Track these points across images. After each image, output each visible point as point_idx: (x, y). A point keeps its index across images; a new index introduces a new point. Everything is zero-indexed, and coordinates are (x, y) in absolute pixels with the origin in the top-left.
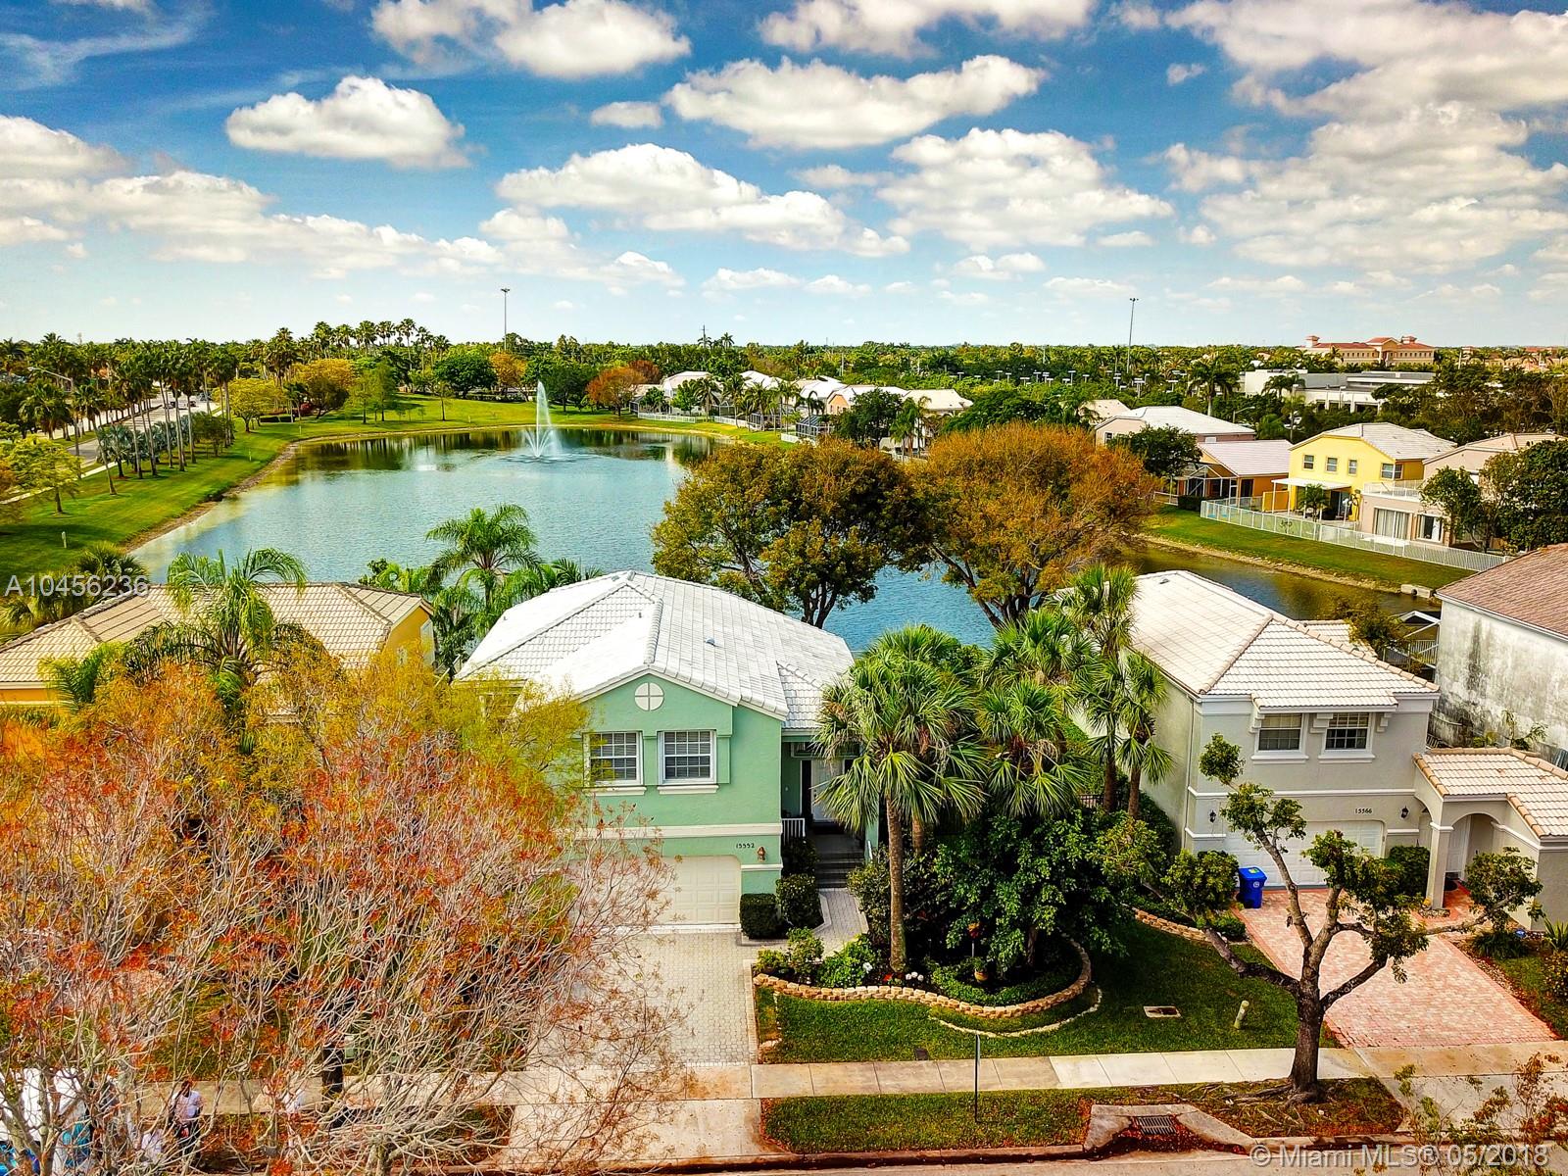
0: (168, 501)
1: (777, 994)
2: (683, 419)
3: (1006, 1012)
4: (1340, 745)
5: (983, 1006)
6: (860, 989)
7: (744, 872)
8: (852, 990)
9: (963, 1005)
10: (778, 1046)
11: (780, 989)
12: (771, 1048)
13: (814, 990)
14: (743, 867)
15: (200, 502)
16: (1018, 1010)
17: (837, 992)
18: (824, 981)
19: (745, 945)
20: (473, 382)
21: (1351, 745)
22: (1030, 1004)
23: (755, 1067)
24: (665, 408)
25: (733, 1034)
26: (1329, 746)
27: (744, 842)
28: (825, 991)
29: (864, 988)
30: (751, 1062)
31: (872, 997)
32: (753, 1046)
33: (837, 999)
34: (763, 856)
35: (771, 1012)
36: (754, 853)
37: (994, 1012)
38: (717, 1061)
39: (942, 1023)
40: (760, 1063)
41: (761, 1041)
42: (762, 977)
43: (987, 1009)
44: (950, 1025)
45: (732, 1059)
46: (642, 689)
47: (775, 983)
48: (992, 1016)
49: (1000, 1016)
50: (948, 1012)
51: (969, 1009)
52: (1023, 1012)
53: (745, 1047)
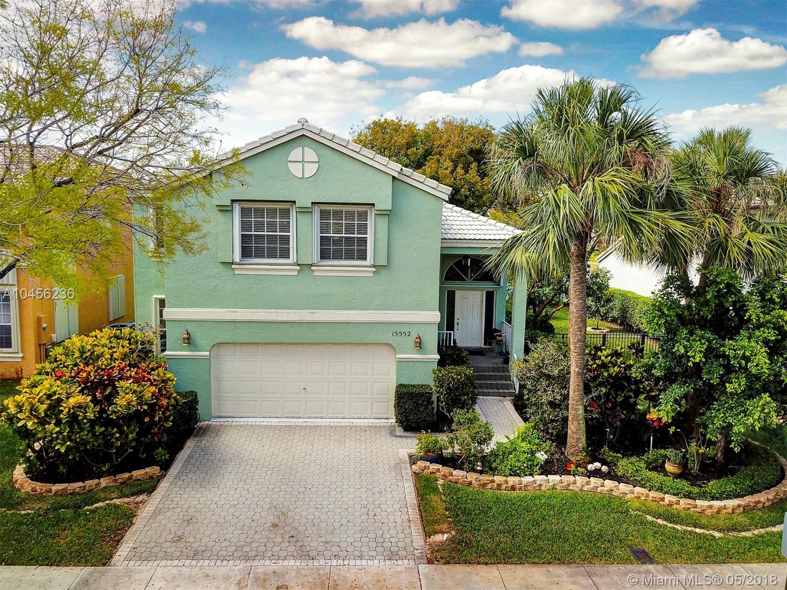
1: (441, 482)
3: (724, 507)
5: (695, 499)
6: (540, 478)
7: (400, 362)
8: (529, 479)
9: (668, 498)
10: (451, 540)
11: (445, 477)
12: (442, 543)
13: (485, 478)
14: (398, 356)
16: (739, 506)
17: (512, 480)
18: (496, 468)
19: (401, 437)
22: (748, 499)
23: (424, 568)
25: (392, 525)
27: (400, 330)
28: (498, 479)
29: (544, 477)
30: (418, 560)
31: (554, 487)
32: (418, 540)
33: (513, 488)
34: (419, 344)
35: (438, 502)
36: (410, 342)
37: (711, 507)
38: (372, 558)
39: (649, 518)
40: (430, 562)
41: (428, 535)
42: (421, 464)
43: (701, 503)
44: (660, 521)
45: (392, 556)
46: (296, 154)
47: (438, 470)
48: (709, 512)
49: (718, 512)
50: (654, 506)
51: (678, 503)
52: (745, 508)
53: (408, 540)
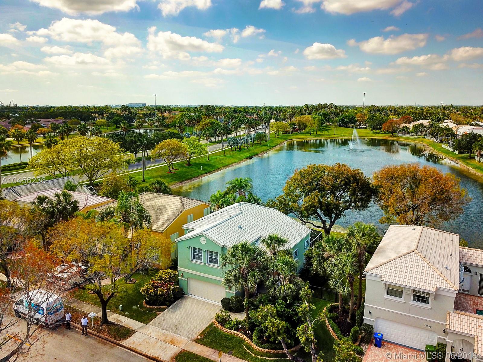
0: (236, 158)
1: (214, 326)
2: (413, 137)
3: (261, 350)
4: (419, 300)
6: (232, 331)
9: (253, 344)
10: (201, 338)
11: (216, 325)
12: (199, 338)
13: (222, 327)
14: (226, 290)
15: (245, 159)
16: (265, 351)
17: (227, 330)
20: (349, 122)
21: (423, 301)
22: (269, 350)
24: (409, 133)
25: (195, 332)
26: (414, 300)
28: (224, 328)
29: (234, 331)
30: (191, 340)
31: (235, 334)
33: (226, 332)
34: (230, 288)
35: (208, 330)
36: (228, 287)
37: (259, 349)
38: (185, 337)
39: (245, 347)
40: (193, 341)
41: (198, 336)
42: (215, 320)
43: (257, 347)
45: (188, 338)
46: (202, 238)
47: (216, 323)
48: (257, 350)
49: (259, 351)
50: (248, 345)
51: (253, 346)
52: (266, 351)
53: (194, 336)
